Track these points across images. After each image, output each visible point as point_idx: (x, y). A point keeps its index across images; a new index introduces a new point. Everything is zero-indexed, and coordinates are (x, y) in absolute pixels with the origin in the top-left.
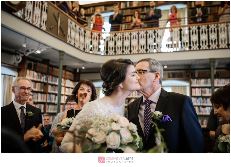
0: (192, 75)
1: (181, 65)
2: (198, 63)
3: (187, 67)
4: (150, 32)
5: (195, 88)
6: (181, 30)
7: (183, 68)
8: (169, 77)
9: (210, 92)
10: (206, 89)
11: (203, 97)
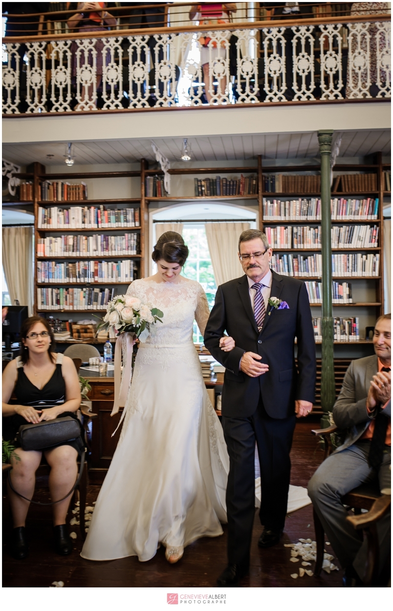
0: (265, 188)
1: (236, 157)
2: (283, 148)
3: (253, 164)
4: (138, 41)
5: (273, 224)
6: (233, 40)
7: (239, 164)
8: (200, 193)
9: (316, 236)
10: (307, 228)
11: (295, 252)
